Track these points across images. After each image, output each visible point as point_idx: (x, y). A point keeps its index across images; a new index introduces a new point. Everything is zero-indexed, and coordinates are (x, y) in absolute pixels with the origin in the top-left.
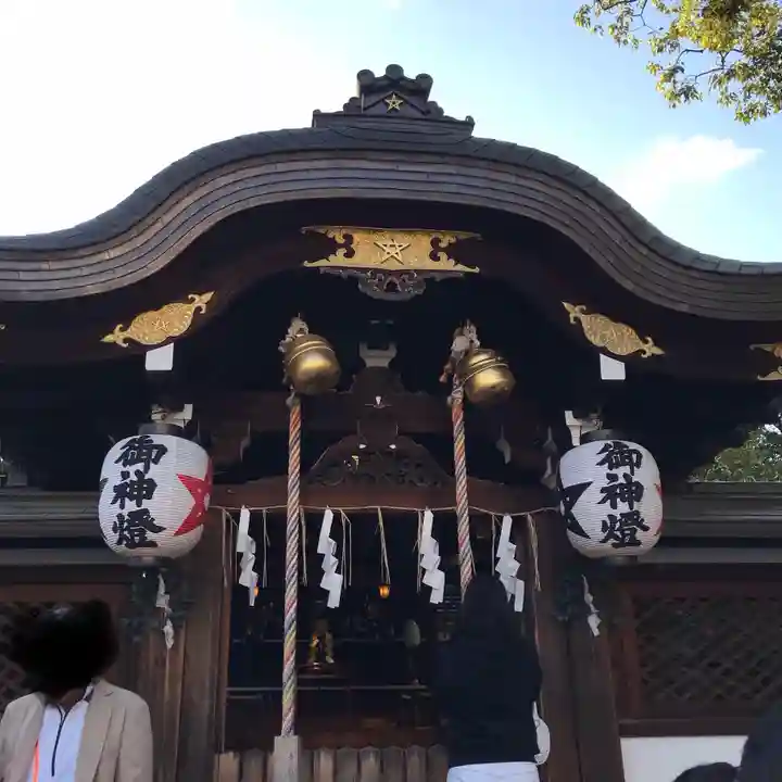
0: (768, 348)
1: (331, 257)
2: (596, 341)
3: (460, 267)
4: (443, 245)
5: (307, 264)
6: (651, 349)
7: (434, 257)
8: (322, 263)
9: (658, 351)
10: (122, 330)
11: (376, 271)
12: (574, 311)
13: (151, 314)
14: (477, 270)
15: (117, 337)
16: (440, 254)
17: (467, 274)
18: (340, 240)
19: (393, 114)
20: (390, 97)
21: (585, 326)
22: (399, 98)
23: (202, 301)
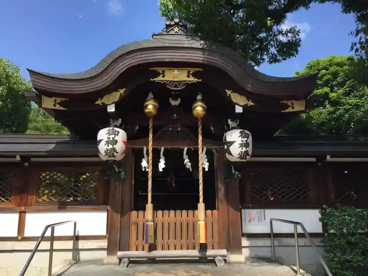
0: (285, 102)
1: (158, 77)
2: (234, 101)
3: (196, 80)
4: (191, 73)
5: (151, 79)
6: (251, 103)
7: (188, 76)
8: (156, 79)
9: (253, 104)
10: (101, 100)
11: (171, 81)
12: (229, 92)
13: (108, 95)
14: (201, 80)
15: (99, 102)
16: (190, 76)
17: (198, 82)
18: (161, 72)
19: (177, 33)
20: (175, 28)
21: (232, 97)
22: (178, 28)
23: (122, 91)
